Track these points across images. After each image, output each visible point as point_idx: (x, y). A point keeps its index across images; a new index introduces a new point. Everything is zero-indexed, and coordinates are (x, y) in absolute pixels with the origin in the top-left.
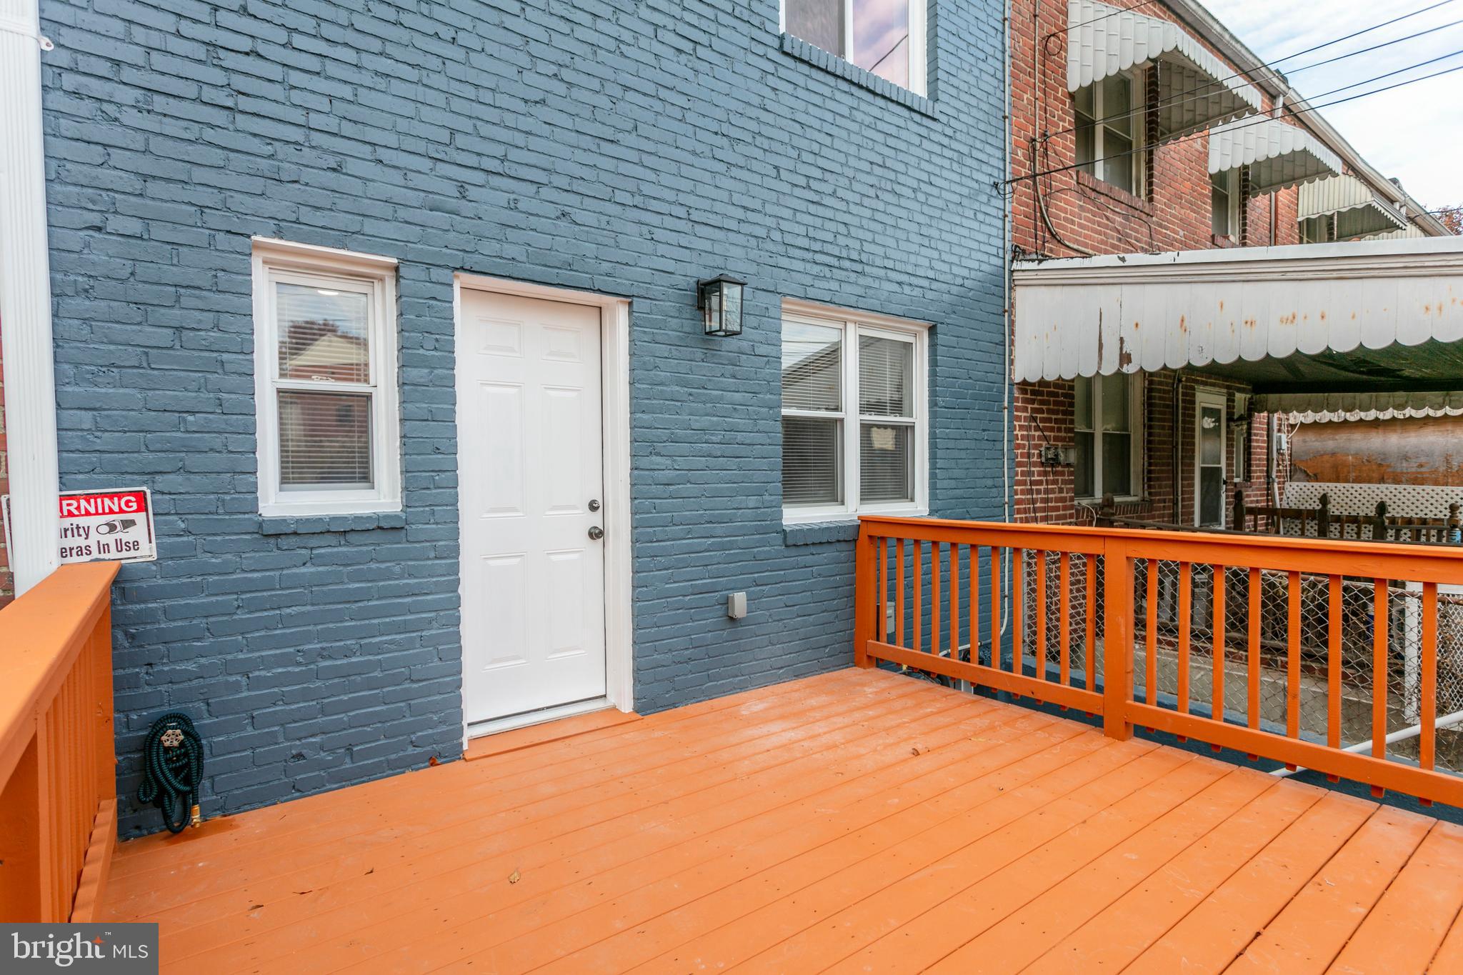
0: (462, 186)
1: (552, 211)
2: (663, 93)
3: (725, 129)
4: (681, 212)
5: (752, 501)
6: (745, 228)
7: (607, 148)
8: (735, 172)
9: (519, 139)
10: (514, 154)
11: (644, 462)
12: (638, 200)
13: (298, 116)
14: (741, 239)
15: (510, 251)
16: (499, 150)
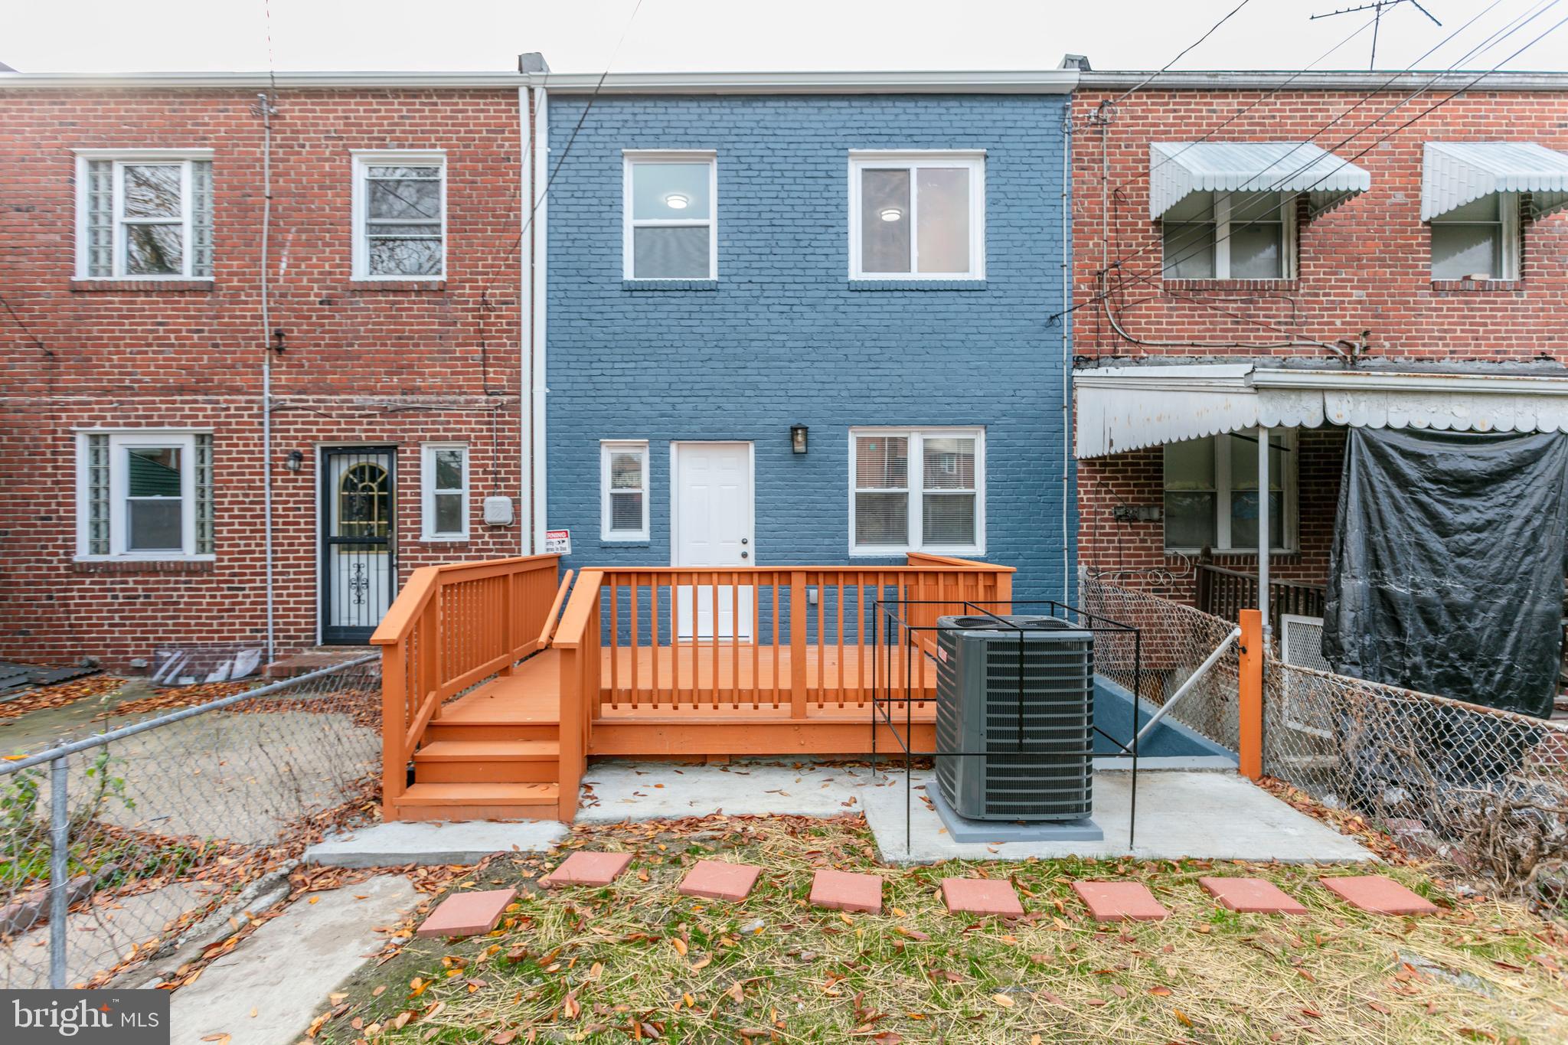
0: (673, 405)
1: (713, 407)
2: (772, 337)
3: (810, 343)
4: (782, 393)
5: (827, 541)
6: (822, 393)
7: (741, 371)
8: (816, 364)
9: (698, 379)
10: (697, 386)
11: (761, 520)
12: (758, 392)
13: (614, 393)
14: (820, 400)
15: (694, 428)
16: (688, 386)
